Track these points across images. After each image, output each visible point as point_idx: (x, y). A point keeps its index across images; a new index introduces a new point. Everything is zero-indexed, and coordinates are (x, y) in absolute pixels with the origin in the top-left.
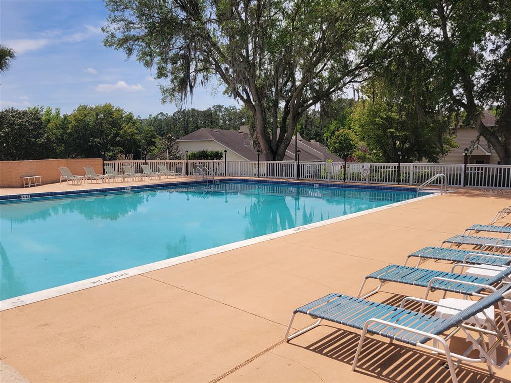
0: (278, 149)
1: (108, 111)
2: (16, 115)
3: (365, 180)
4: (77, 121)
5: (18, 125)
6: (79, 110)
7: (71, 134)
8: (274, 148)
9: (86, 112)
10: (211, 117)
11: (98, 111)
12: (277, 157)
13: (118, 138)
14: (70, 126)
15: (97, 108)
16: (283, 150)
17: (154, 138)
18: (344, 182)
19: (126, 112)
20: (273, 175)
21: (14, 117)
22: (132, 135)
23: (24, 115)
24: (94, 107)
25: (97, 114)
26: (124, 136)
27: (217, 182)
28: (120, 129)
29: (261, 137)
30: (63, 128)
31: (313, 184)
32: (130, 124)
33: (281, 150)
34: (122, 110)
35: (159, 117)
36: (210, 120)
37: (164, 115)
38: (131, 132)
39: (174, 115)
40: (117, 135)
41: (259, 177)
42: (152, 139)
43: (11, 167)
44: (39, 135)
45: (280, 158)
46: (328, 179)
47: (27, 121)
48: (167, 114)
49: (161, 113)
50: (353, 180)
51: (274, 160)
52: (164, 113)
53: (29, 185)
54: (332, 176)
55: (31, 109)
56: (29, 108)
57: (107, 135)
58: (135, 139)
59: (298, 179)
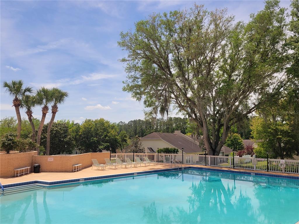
0: (216, 148)
1: (102, 123)
2: (54, 125)
3: (282, 171)
4: (85, 128)
5: (55, 131)
6: (85, 122)
7: (80, 136)
8: (214, 148)
9: (90, 123)
10: (150, 124)
11: (96, 122)
12: (215, 153)
13: (107, 138)
14: (81, 131)
15: (96, 121)
16: (219, 149)
17: (126, 137)
18: (268, 171)
19: (111, 123)
20: (214, 165)
21: (53, 126)
22: (115, 136)
23: (58, 125)
24: (94, 120)
25: (96, 125)
26: (110, 137)
27: (183, 169)
28: (108, 133)
29: (206, 141)
30: (77, 132)
31: (250, 173)
32: (114, 130)
33: (217, 149)
34: (109, 122)
35: (120, 124)
36: (149, 126)
37: (122, 123)
38: (114, 134)
39: (129, 123)
40: (106, 136)
41: (206, 166)
42: (125, 138)
43: (68, 159)
44: (65, 137)
45: (217, 154)
46: (254, 169)
47: (60, 129)
48: (124, 122)
49: (121, 122)
50: (272, 170)
51: (214, 155)
52: (123, 122)
53: (76, 170)
54: (257, 167)
55: (59, 121)
56: (58, 121)
57: (100, 136)
58: (116, 139)
59: (234, 168)
